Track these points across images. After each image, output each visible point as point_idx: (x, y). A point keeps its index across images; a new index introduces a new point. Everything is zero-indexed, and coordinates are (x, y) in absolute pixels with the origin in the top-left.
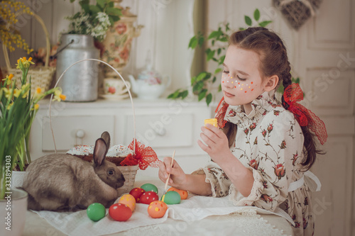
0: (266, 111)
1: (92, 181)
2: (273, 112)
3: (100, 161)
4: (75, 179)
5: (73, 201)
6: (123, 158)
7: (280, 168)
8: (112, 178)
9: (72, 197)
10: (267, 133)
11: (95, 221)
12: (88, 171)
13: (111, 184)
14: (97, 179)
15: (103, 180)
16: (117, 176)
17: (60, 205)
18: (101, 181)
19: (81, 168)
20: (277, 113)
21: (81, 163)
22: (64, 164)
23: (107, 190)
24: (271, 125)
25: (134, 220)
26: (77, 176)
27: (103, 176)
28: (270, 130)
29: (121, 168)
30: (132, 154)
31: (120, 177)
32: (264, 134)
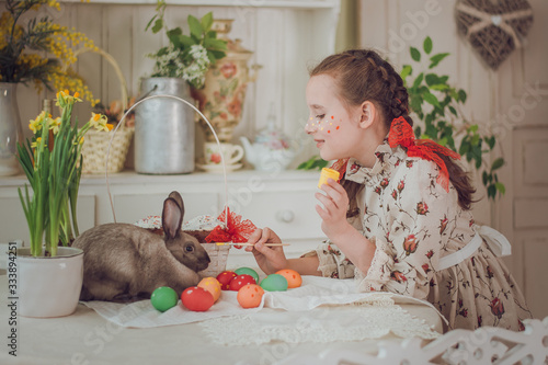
0: (399, 160)
1: (163, 259)
2: (405, 163)
3: (173, 233)
4: (137, 255)
5: (135, 286)
6: (209, 232)
7: (411, 240)
8: (191, 256)
9: (133, 281)
10: (398, 193)
11: (162, 311)
12: (156, 245)
13: (188, 264)
14: (170, 256)
15: (177, 258)
16: (198, 253)
17: (117, 292)
18: (174, 259)
19: (147, 241)
20: (409, 164)
21: (147, 235)
22: (122, 235)
23: (183, 272)
24: (402, 182)
25: (216, 310)
26: (141, 252)
27: (180, 255)
28: (401, 189)
29: (206, 246)
30: (223, 227)
31: (203, 255)
32: (395, 196)
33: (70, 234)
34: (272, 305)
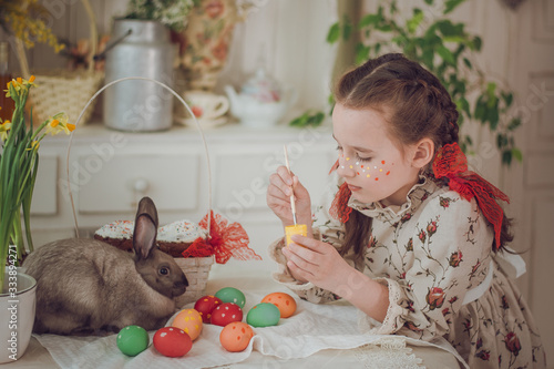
0: (427, 193)
1: (131, 286)
2: (438, 201)
3: (145, 252)
4: (101, 282)
5: (98, 319)
6: (189, 245)
8: (166, 281)
9: (96, 313)
10: (427, 237)
11: (130, 355)
12: (124, 268)
13: (162, 291)
14: (140, 281)
15: (149, 284)
16: (175, 277)
17: (75, 326)
18: (145, 285)
19: (114, 263)
20: (445, 203)
21: (113, 254)
22: (83, 257)
23: (157, 300)
24: (434, 223)
26: (106, 278)
27: (152, 279)
28: (432, 231)
29: (179, 261)
30: (204, 237)
31: (179, 279)
32: (422, 237)
33: (22, 248)
34: (261, 349)
